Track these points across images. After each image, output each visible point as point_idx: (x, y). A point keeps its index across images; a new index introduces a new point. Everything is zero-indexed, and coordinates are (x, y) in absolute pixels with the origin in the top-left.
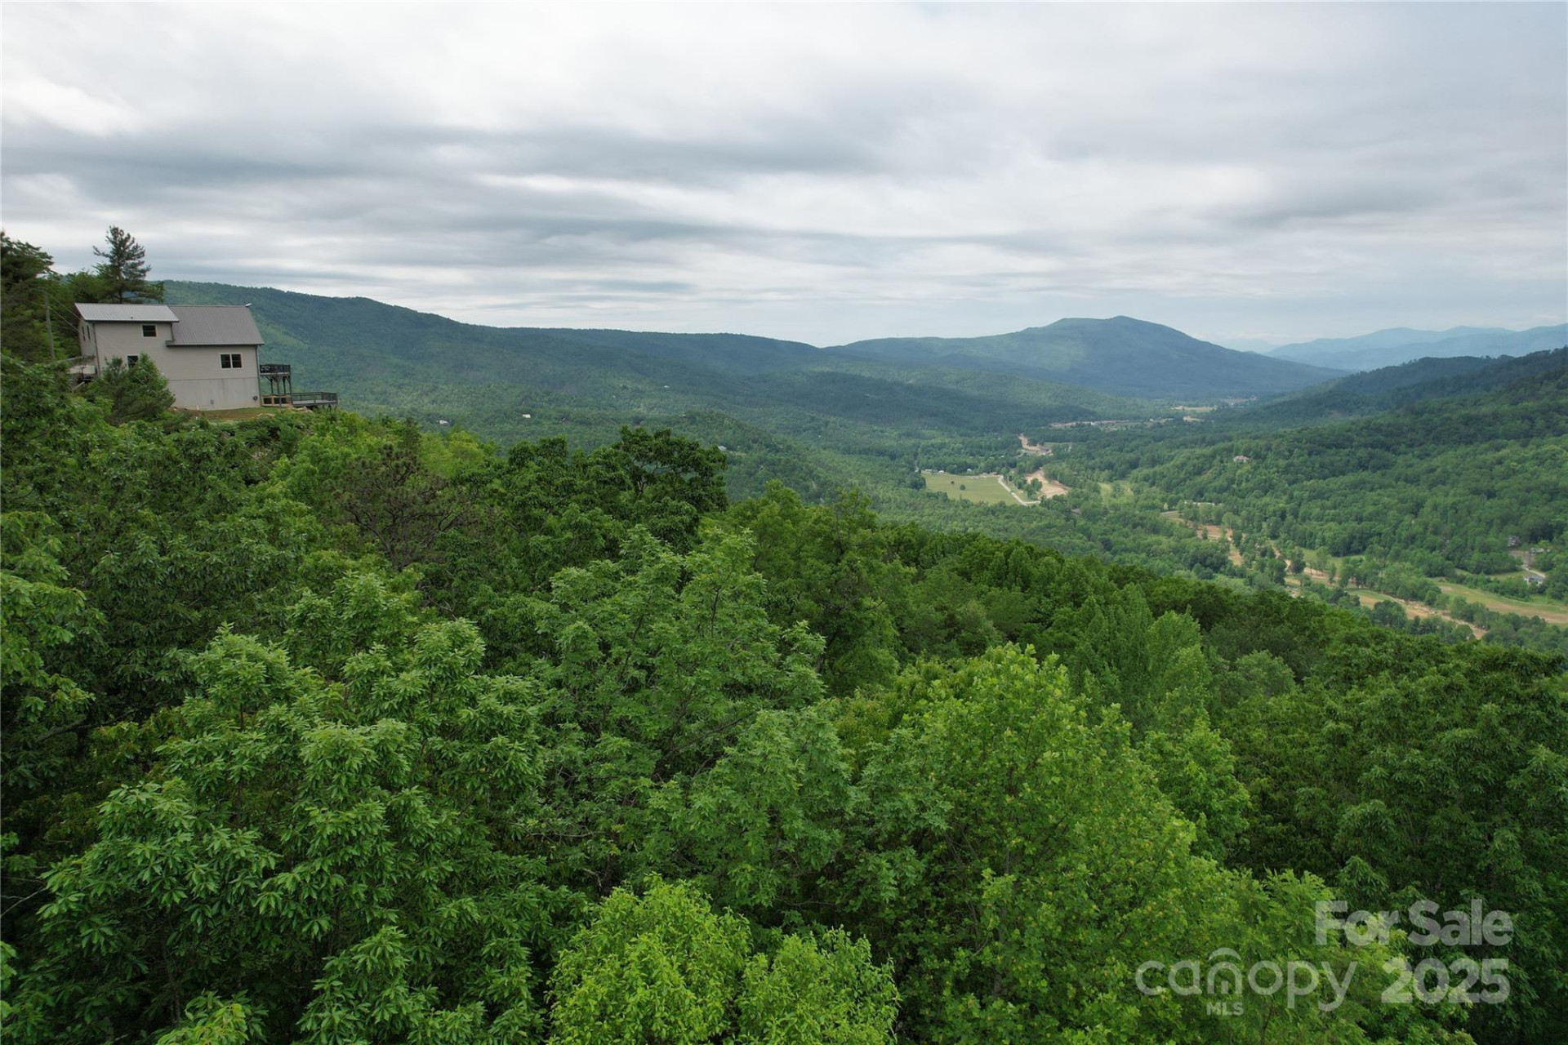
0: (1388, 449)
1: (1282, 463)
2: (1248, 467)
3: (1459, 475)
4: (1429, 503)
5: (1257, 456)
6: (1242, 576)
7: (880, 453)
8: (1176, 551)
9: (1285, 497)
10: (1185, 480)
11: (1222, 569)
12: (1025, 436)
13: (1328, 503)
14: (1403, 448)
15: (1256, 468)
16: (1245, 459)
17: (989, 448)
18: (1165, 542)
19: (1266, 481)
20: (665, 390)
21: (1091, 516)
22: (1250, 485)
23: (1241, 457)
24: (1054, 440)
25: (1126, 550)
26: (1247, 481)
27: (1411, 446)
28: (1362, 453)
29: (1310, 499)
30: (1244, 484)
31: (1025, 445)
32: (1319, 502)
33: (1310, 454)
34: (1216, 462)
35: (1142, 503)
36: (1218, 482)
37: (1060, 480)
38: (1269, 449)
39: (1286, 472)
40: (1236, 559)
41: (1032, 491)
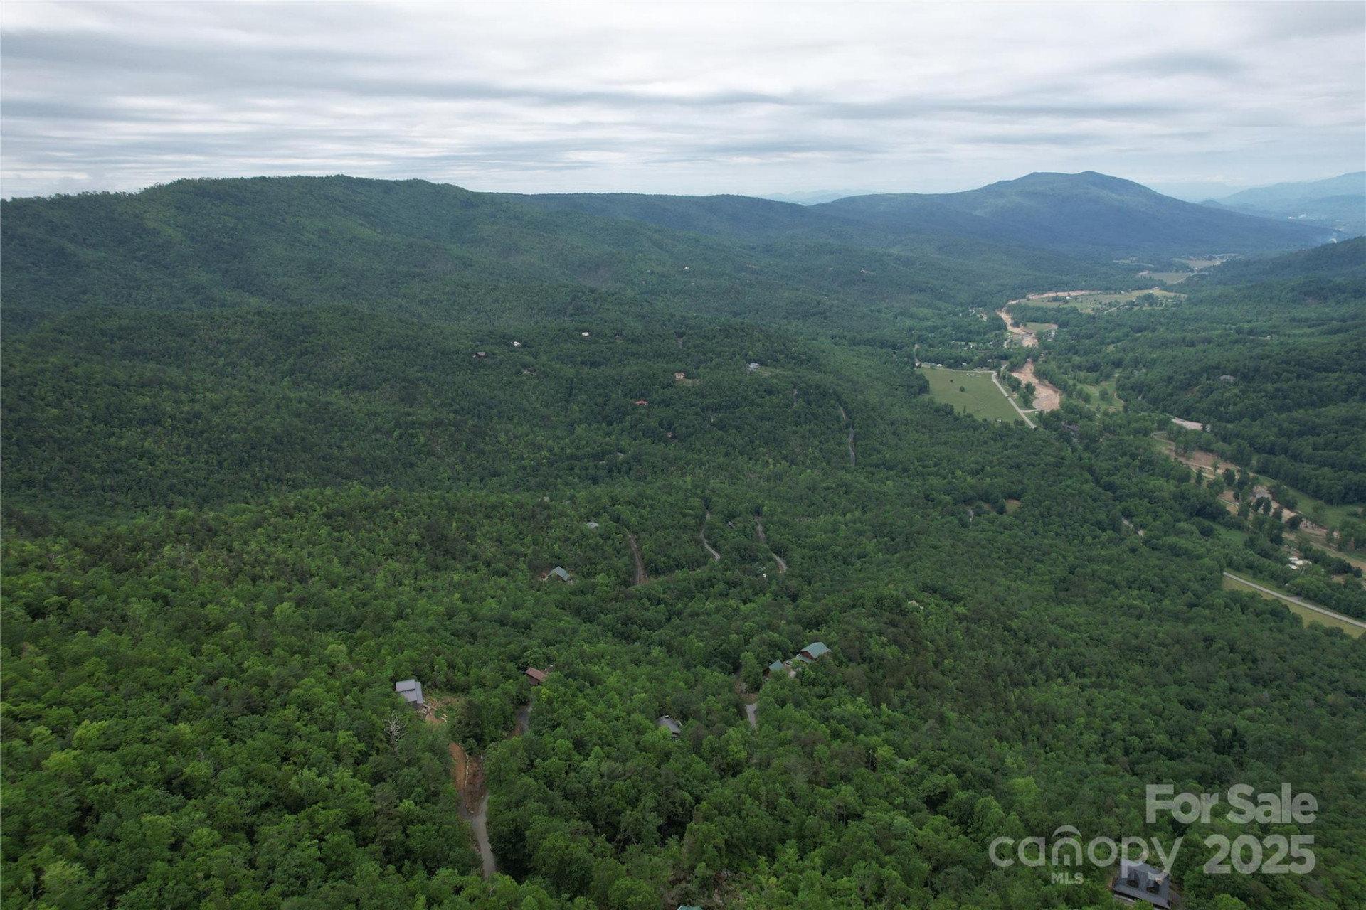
1: (1270, 387)
2: (1236, 391)
5: (1244, 377)
6: (1239, 527)
7: (883, 344)
8: (1175, 497)
9: (1275, 429)
10: (1171, 395)
11: (1220, 520)
12: (1008, 312)
13: (1320, 440)
15: (1244, 392)
16: (1232, 379)
17: (978, 333)
18: (1168, 488)
19: (1253, 406)
20: (686, 272)
21: (1090, 442)
22: (1238, 408)
23: (1228, 377)
24: (1035, 320)
25: (1132, 495)
26: (1235, 404)
28: (1352, 378)
29: (1301, 434)
30: (1231, 408)
31: (1010, 328)
32: (1311, 439)
33: (1299, 377)
34: (1203, 379)
35: (1134, 425)
36: (1206, 404)
37: (1051, 382)
38: (1257, 370)
39: (1274, 397)
40: (1233, 508)
41: (1027, 396)
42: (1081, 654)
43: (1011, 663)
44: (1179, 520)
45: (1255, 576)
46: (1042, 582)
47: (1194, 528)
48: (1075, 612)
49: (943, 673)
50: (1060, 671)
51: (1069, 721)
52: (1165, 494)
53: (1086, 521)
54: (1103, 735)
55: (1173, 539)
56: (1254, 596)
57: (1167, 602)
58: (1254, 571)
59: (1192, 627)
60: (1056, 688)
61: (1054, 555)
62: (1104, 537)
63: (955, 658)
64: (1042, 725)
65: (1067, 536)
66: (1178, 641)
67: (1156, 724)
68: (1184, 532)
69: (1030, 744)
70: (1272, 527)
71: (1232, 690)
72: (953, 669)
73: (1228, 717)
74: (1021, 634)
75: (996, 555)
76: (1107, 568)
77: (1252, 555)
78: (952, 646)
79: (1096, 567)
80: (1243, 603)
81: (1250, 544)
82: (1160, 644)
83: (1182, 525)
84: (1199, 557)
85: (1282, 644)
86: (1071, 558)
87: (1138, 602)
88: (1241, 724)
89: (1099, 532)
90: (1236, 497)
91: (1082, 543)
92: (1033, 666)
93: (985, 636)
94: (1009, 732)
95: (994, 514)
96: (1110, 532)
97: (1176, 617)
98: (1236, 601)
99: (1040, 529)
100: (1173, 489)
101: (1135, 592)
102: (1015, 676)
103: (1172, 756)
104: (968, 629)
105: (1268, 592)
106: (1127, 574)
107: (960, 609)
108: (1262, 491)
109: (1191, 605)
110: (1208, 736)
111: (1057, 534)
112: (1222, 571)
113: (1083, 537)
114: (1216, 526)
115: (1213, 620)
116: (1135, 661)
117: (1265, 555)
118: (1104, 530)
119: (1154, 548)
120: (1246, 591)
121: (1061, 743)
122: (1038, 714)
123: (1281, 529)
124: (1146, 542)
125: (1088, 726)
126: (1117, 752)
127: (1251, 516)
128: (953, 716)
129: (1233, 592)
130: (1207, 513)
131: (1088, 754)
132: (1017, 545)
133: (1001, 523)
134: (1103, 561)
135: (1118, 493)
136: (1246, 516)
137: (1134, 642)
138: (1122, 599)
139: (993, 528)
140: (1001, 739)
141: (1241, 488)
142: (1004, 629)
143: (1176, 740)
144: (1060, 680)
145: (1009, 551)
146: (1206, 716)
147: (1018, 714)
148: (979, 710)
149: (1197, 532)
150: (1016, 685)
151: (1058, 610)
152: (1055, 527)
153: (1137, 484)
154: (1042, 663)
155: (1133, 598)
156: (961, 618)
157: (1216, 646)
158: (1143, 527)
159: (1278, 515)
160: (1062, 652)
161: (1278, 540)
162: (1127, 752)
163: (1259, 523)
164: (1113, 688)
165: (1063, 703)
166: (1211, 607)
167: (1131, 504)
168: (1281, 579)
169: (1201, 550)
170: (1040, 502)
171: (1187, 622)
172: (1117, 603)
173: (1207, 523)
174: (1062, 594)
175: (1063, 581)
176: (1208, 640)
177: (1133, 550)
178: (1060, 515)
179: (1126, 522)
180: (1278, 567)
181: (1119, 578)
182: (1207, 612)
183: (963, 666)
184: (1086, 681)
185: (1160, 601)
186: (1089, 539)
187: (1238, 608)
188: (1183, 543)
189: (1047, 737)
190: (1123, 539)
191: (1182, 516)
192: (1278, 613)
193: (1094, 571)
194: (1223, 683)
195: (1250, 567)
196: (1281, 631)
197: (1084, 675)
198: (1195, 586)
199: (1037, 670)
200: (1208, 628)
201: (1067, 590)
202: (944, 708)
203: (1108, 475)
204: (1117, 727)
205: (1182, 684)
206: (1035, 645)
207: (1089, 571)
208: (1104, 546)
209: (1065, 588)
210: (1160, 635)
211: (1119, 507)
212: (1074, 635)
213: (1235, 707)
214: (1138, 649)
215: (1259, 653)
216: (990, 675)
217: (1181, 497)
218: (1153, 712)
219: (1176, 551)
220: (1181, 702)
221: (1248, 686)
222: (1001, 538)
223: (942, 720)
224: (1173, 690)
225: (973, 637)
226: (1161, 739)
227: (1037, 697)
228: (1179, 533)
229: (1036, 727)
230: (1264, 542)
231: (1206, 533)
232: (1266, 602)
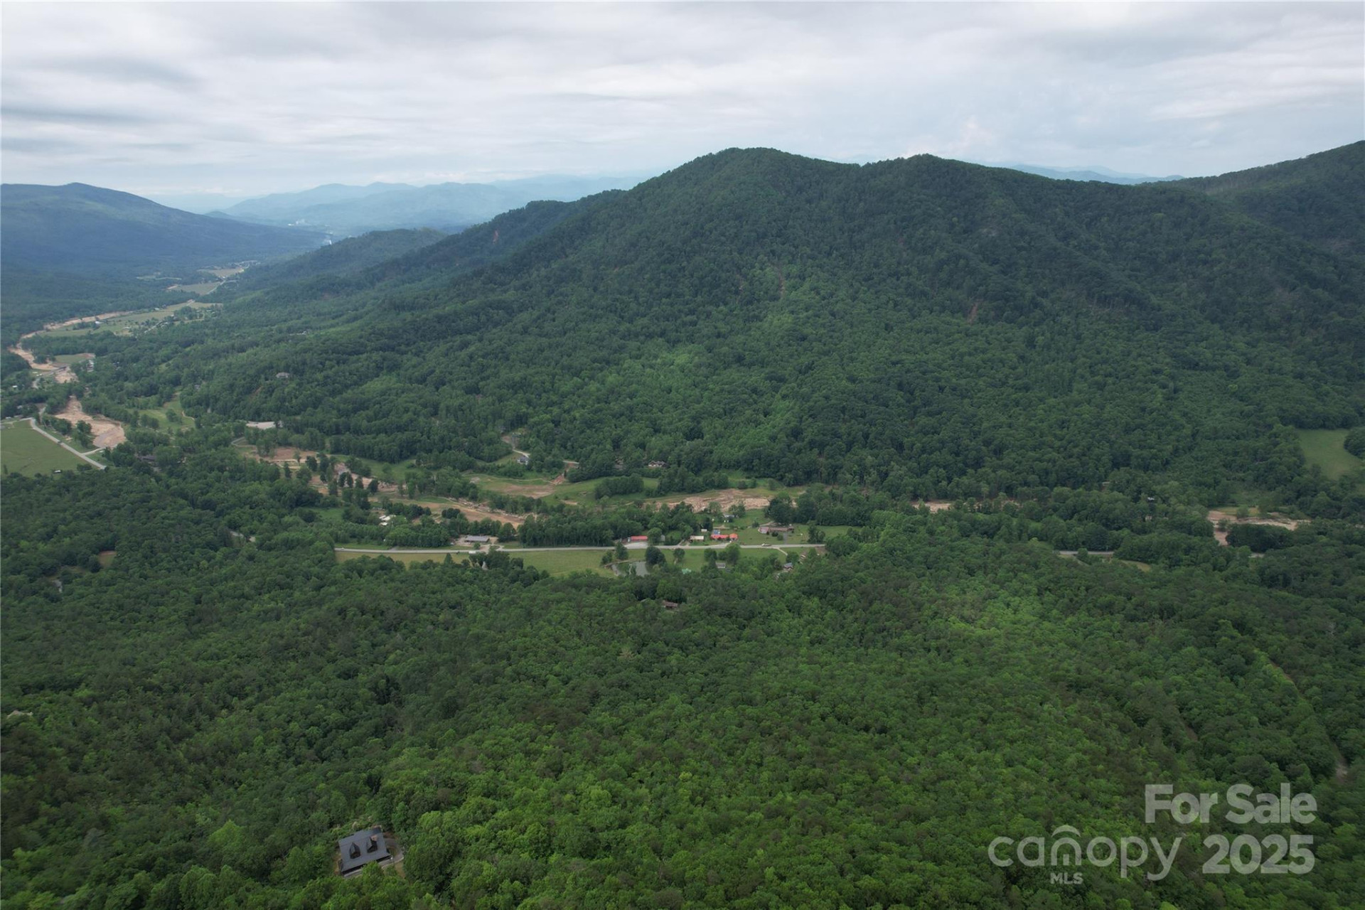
0: (393, 349)
1: (319, 376)
2: (293, 385)
3: (451, 373)
4: (442, 406)
5: (296, 371)
9: (335, 412)
10: (237, 401)
11: (317, 504)
12: (25, 348)
13: (370, 413)
14: (403, 348)
15: (300, 385)
16: (287, 375)
19: (311, 395)
22: (299, 400)
23: (283, 374)
24: (65, 352)
26: (296, 398)
27: (408, 345)
28: (376, 356)
29: (355, 411)
30: (294, 401)
31: (34, 366)
32: (363, 413)
33: (338, 363)
34: (262, 380)
35: (211, 439)
36: (271, 403)
37: (107, 416)
38: (304, 363)
39: (325, 384)
40: (324, 490)
41: (83, 436)
42: (236, 677)
43: (166, 721)
44: (283, 516)
45: (359, 543)
46: (170, 624)
47: (298, 518)
48: (216, 639)
49: (86, 772)
50: (221, 703)
51: (247, 745)
52: (263, 496)
53: (197, 545)
54: (284, 741)
55: (284, 535)
56: (364, 559)
57: (297, 594)
58: (357, 538)
59: (325, 607)
60: (223, 722)
61: (173, 593)
62: (218, 556)
63: (97, 748)
64: (222, 764)
65: (181, 568)
66: (318, 625)
67: (325, 706)
68: (291, 525)
69: (217, 791)
70: (359, 496)
71: (374, 646)
72: (99, 760)
73: (378, 670)
74: (166, 687)
75: (107, 618)
76: (232, 584)
77: (352, 526)
78: (87, 738)
79: (221, 588)
80: (357, 569)
81: (347, 516)
82: (305, 634)
83: (287, 519)
84: (311, 543)
85: (397, 590)
86: (194, 588)
87: (272, 605)
88: (389, 670)
89: (212, 553)
90: (323, 479)
91: (198, 569)
92: (191, 712)
93: (125, 708)
94: (189, 791)
95: (87, 574)
96: (223, 549)
97: (309, 603)
98: (352, 570)
99: (148, 572)
100: (268, 488)
101: (266, 597)
102: (175, 732)
103: (347, 726)
104: (101, 711)
105: (374, 552)
106: (253, 583)
107: (83, 693)
108: (342, 468)
109: (319, 588)
110: (370, 694)
111: (169, 570)
112: (333, 547)
113: (198, 563)
114: (315, 510)
115: (340, 593)
116: (288, 659)
117: (361, 521)
118: (216, 550)
119: (270, 549)
120: (357, 557)
121: (248, 771)
122: (213, 756)
123: (365, 495)
124: (260, 546)
125: (268, 741)
126: (303, 750)
127: (340, 492)
128: (117, 811)
129: (348, 563)
130: (304, 501)
131: (276, 766)
132: (128, 597)
133: (100, 581)
134: (226, 579)
135: (218, 508)
136: (336, 493)
137: (281, 642)
138: (256, 607)
139: (92, 590)
140: (182, 802)
141: (325, 469)
142: (145, 690)
143: (346, 711)
144: (224, 712)
145: (120, 607)
146: (362, 678)
147: (192, 768)
148: (147, 787)
149: (302, 522)
150: (178, 740)
151: (197, 645)
152: (165, 564)
153: (233, 494)
154: (199, 704)
155: (267, 602)
156: (87, 703)
157: (350, 614)
158: (252, 533)
159: (360, 485)
160: (217, 683)
161: (366, 506)
162: (310, 745)
163: (348, 496)
164: (278, 693)
165: (236, 731)
166: (334, 583)
167: (234, 515)
168: (378, 538)
169: (311, 536)
170: (139, 544)
171: (320, 604)
172: (253, 613)
173: (307, 510)
174: (196, 628)
175: (192, 614)
176: (342, 612)
177: (251, 558)
178: (165, 550)
179: (235, 534)
180: (373, 528)
181: (247, 589)
182: (333, 589)
183: (108, 752)
184: (250, 699)
185: (291, 595)
186: (204, 563)
187: (355, 574)
188: (293, 535)
189: (231, 773)
190: (237, 552)
191: (284, 511)
192: (386, 566)
193: (220, 593)
194: (365, 644)
195: (353, 536)
196: (392, 580)
197: (247, 695)
198: (316, 569)
199: (198, 713)
200: (339, 602)
201: (199, 621)
202: (102, 809)
203: (202, 494)
204: (294, 727)
205: (333, 660)
206: (186, 691)
207: (215, 593)
208: (221, 565)
209: (196, 620)
210: (302, 626)
211: (223, 521)
212: (222, 662)
213: (381, 659)
214: (287, 647)
215: (383, 605)
216: (146, 744)
217: (277, 494)
218: (319, 697)
219: (289, 545)
220: (339, 676)
221: (385, 636)
222: (105, 597)
223: (105, 823)
224: (329, 668)
225: (110, 715)
226: (335, 716)
227: (205, 741)
228: (286, 527)
229: (217, 770)
230: (357, 511)
231: (310, 519)
232: (374, 561)
